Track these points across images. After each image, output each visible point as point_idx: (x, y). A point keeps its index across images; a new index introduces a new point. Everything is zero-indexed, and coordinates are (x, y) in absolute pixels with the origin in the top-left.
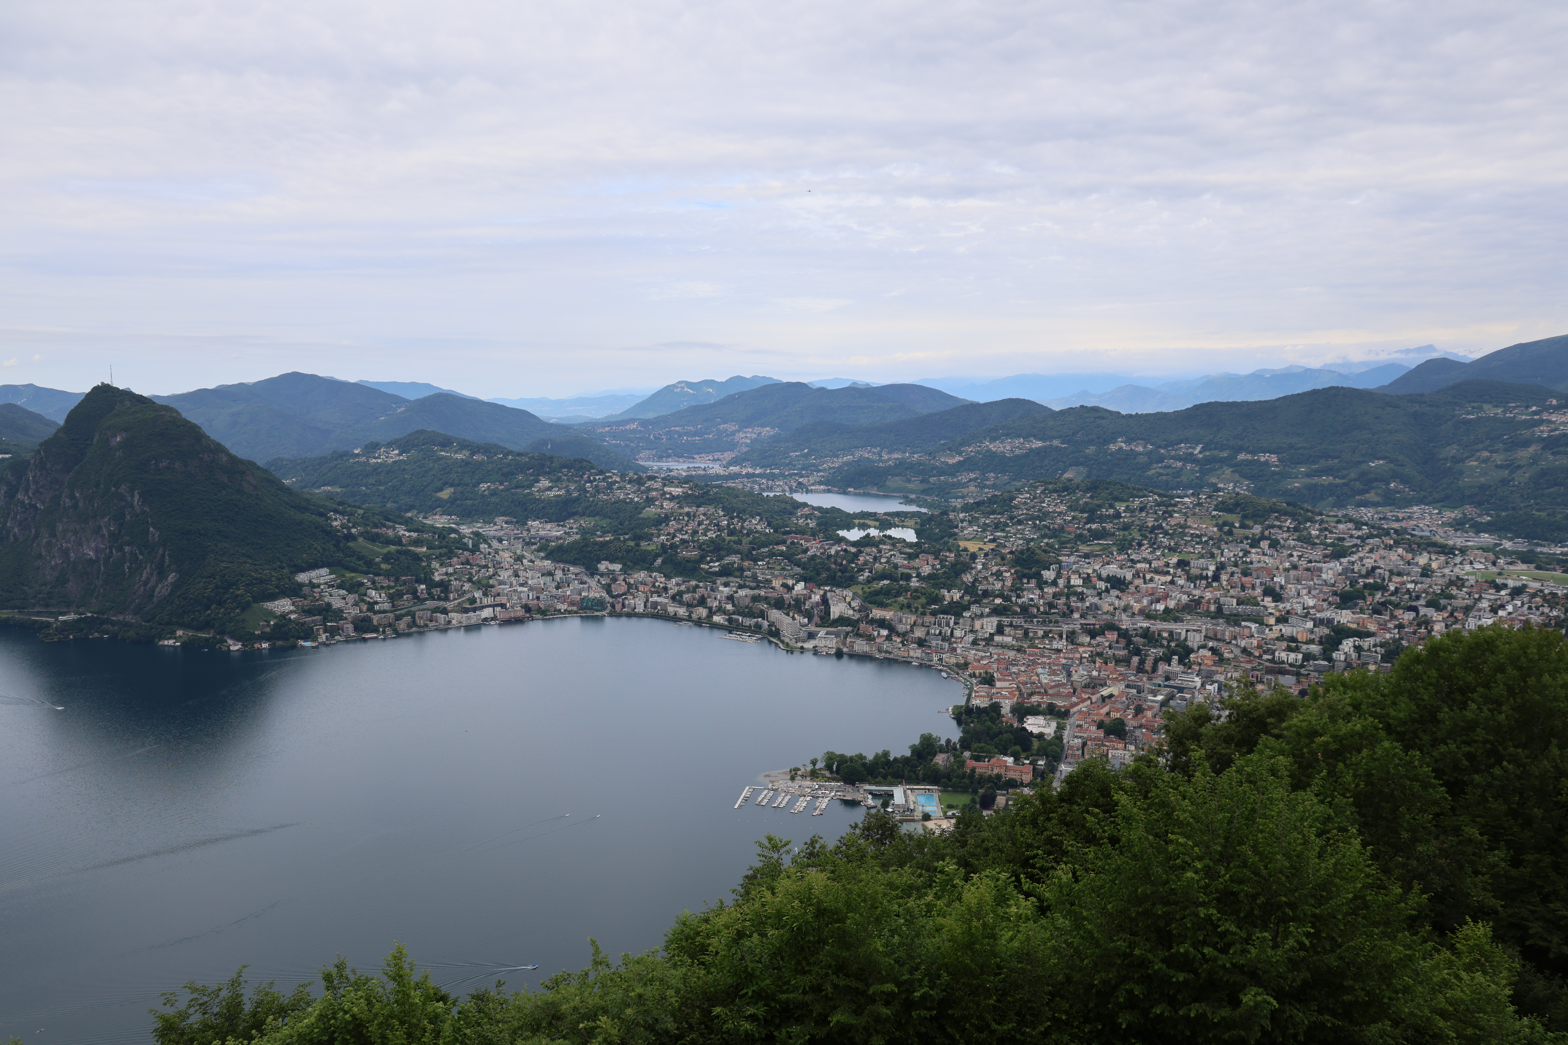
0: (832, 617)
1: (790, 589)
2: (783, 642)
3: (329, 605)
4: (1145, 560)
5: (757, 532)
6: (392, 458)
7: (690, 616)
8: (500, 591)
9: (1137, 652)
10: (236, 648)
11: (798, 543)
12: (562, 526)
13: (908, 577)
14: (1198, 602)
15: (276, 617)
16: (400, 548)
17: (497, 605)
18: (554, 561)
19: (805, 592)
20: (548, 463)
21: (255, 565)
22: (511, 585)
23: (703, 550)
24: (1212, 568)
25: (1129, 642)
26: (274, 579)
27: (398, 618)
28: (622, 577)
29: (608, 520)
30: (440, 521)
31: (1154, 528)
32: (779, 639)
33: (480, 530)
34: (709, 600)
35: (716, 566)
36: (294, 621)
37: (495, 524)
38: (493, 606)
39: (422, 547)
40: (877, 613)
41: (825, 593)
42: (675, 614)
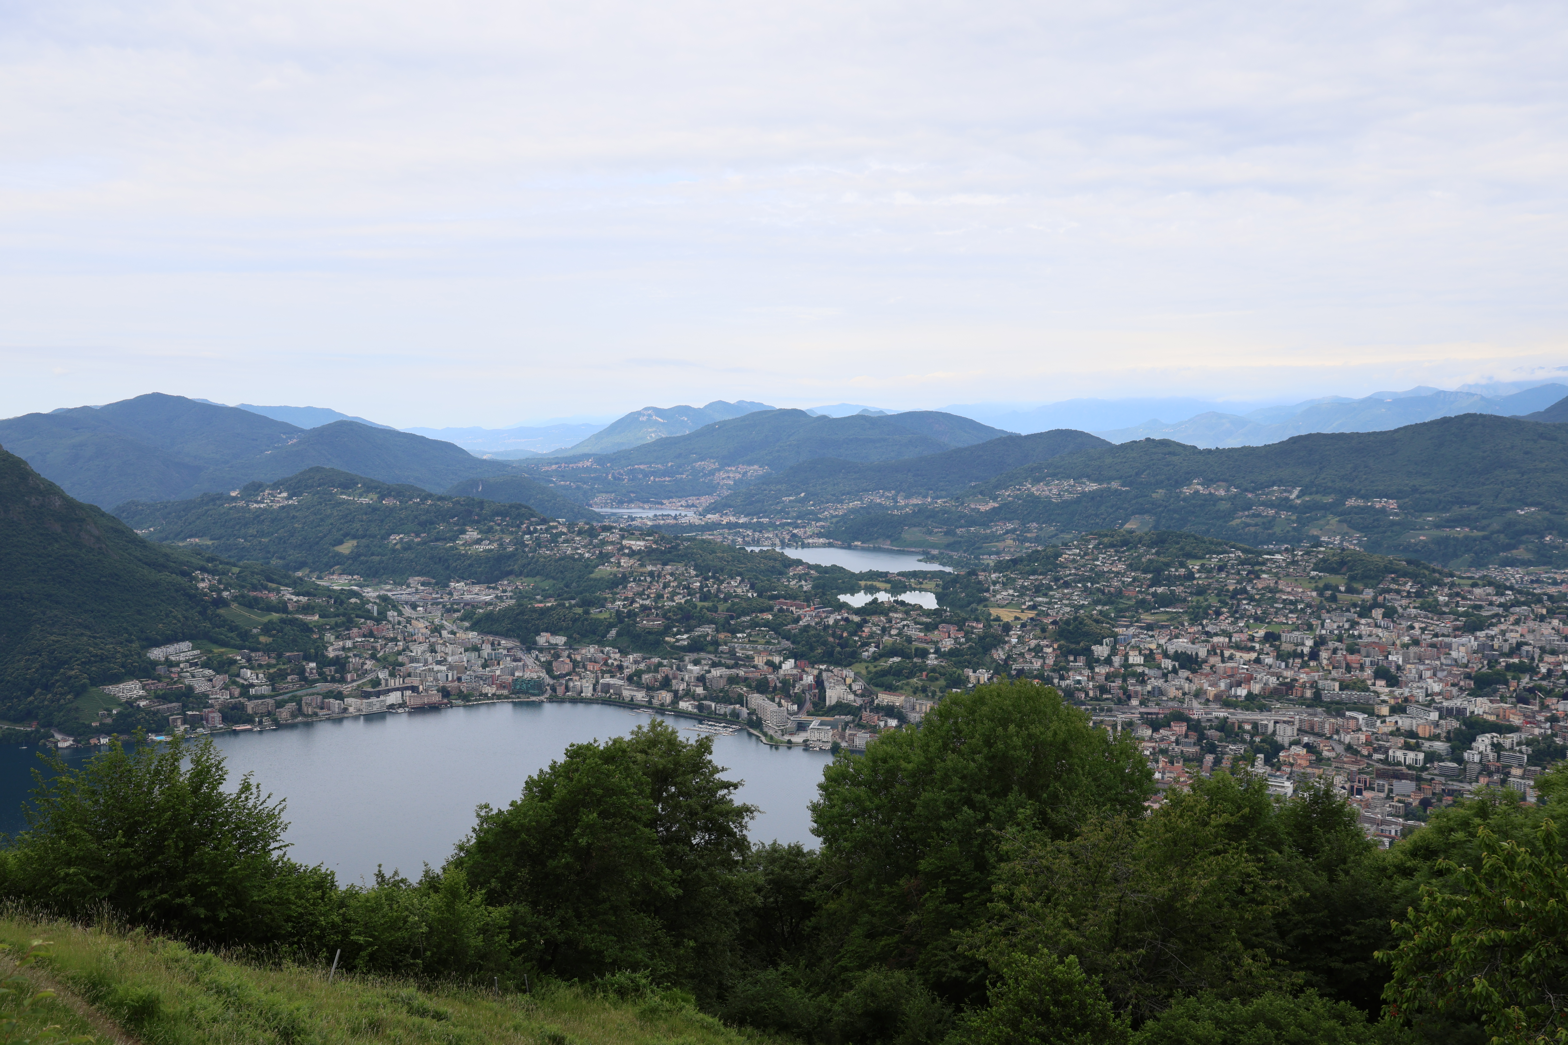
0: (827, 703)
1: (776, 667)
2: (765, 734)
3: (190, 688)
4: (1225, 633)
5: (737, 596)
6: (279, 502)
7: (650, 702)
8: (411, 670)
9: (1211, 749)
10: (66, 744)
11: (788, 610)
12: (493, 588)
13: (924, 654)
14: (1289, 686)
15: (120, 705)
16: (284, 616)
17: (407, 688)
18: (482, 632)
19: (795, 672)
20: (477, 510)
21: (95, 637)
22: (426, 663)
23: (668, 619)
24: (1309, 643)
25: (1201, 737)
26: (118, 655)
27: (280, 705)
28: (567, 653)
29: (551, 582)
30: (338, 582)
31: (1236, 592)
32: (761, 731)
33: (389, 594)
34: (674, 682)
35: (684, 639)
36: (145, 710)
37: (408, 586)
38: (402, 689)
39: (313, 614)
40: (884, 698)
41: (820, 673)
42: (632, 700)
